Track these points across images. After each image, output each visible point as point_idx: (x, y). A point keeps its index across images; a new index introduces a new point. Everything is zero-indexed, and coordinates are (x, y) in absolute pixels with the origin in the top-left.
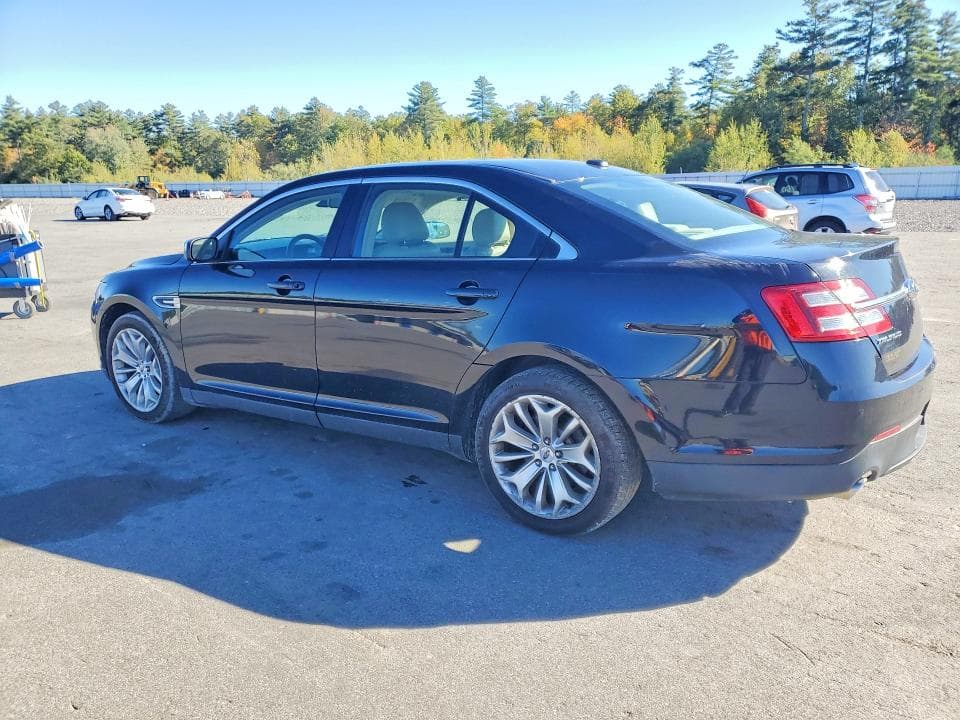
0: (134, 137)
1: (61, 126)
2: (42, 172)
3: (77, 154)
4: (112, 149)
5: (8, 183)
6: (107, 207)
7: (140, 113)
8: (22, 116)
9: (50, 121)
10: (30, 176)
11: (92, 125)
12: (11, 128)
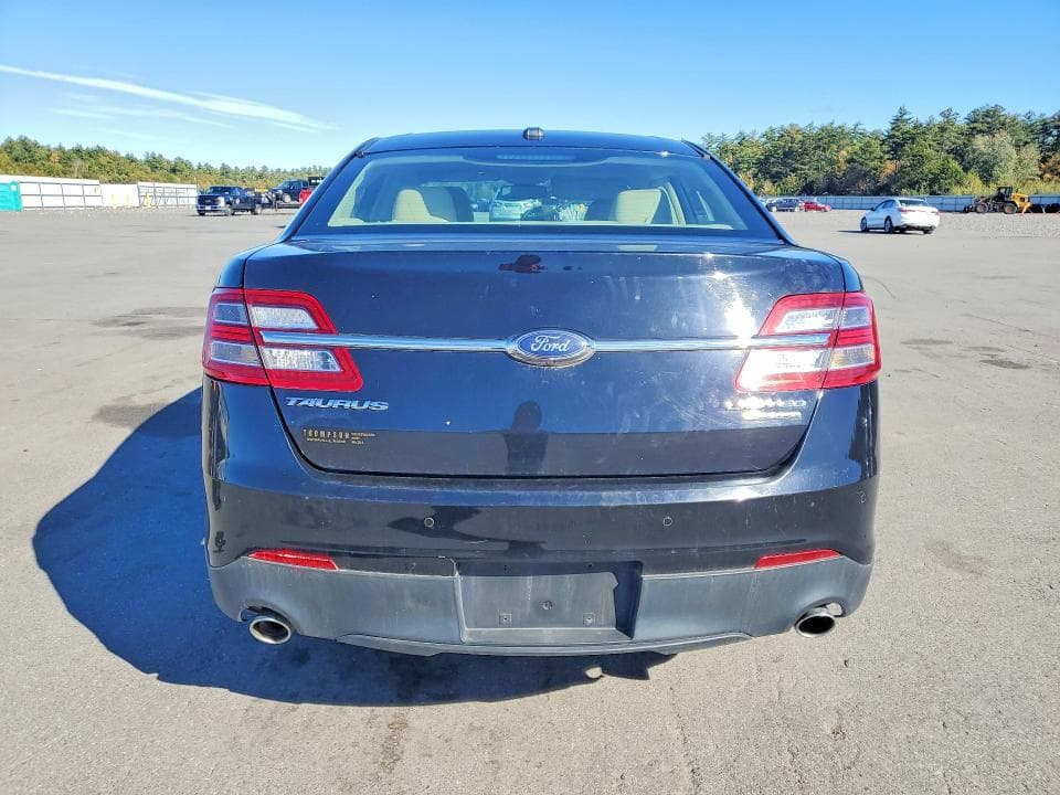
0: (1026, 143)
1: (946, 135)
2: (913, 185)
3: (955, 165)
4: (995, 158)
5: (878, 195)
6: (888, 218)
7: (1042, 115)
8: (909, 127)
9: (937, 130)
10: (901, 188)
11: (982, 132)
12: (895, 140)
